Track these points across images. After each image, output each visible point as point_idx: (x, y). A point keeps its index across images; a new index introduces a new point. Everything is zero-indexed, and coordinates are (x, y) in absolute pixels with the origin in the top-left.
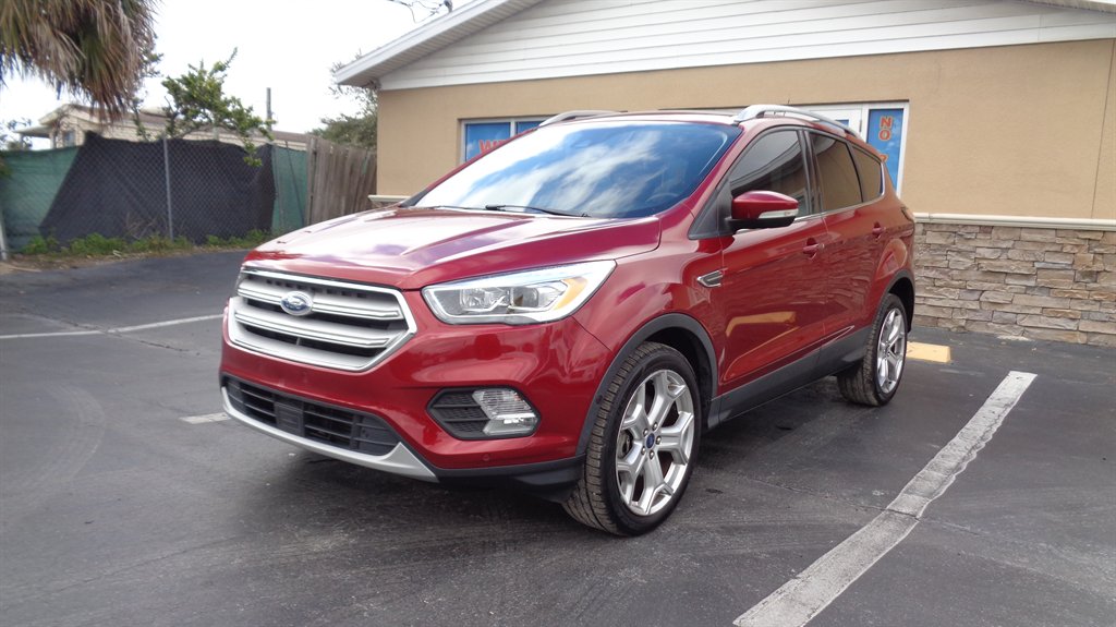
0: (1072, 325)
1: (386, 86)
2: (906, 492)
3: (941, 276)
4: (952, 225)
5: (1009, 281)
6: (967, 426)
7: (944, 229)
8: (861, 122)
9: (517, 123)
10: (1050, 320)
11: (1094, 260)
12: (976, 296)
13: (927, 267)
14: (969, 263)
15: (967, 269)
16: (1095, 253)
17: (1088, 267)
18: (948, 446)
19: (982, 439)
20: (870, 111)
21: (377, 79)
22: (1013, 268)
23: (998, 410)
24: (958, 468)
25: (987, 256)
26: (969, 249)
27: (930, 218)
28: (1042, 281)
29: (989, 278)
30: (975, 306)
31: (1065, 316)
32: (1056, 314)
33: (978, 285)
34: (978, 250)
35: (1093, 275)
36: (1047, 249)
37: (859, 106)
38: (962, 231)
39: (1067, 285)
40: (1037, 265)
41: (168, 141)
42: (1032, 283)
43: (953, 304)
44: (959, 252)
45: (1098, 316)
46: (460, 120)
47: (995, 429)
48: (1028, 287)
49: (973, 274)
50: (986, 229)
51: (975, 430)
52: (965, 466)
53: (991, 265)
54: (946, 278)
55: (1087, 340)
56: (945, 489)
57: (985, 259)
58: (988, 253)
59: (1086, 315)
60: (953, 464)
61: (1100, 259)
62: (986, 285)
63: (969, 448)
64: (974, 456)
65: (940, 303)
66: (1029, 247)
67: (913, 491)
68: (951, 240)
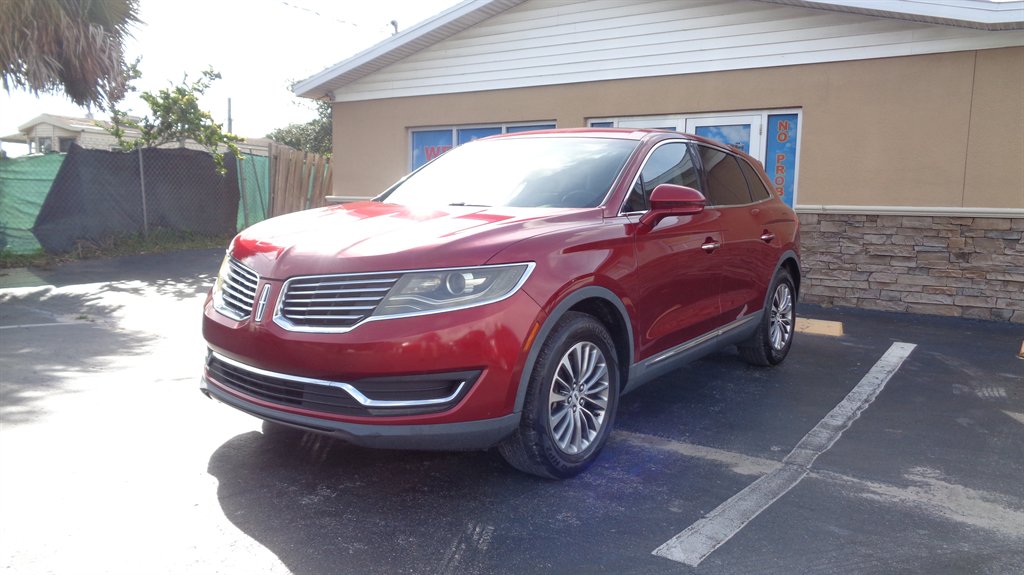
0: (949, 301)
1: (340, 98)
2: (800, 447)
3: (835, 260)
4: (843, 215)
5: (894, 263)
6: (853, 390)
7: (837, 219)
8: (761, 125)
9: (458, 130)
10: (930, 297)
11: (966, 243)
12: (864, 277)
13: (822, 253)
14: (858, 248)
15: (856, 254)
16: (966, 237)
17: (960, 249)
18: (837, 408)
19: (866, 401)
20: (769, 116)
21: (331, 92)
22: (897, 251)
23: (881, 376)
24: (844, 426)
25: (874, 241)
26: (858, 235)
27: (824, 209)
28: (922, 262)
29: (877, 261)
30: (865, 285)
31: (943, 293)
32: (936, 291)
33: (866, 268)
34: (866, 237)
35: (963, 256)
36: (925, 234)
37: (759, 112)
38: (852, 221)
39: (943, 266)
40: (916, 248)
41: (143, 150)
42: (913, 264)
43: (845, 284)
44: (850, 239)
45: (971, 292)
46: (407, 128)
47: (878, 392)
48: (910, 268)
49: (862, 258)
50: (873, 218)
51: (860, 393)
52: (850, 423)
53: (878, 250)
54: (839, 262)
55: (962, 313)
56: (832, 443)
57: (872, 244)
58: (874, 239)
59: (961, 291)
60: (840, 423)
61: (970, 241)
62: (874, 268)
63: (855, 408)
64: (859, 416)
65: (834, 284)
66: (910, 233)
67: (805, 446)
68: (843, 229)
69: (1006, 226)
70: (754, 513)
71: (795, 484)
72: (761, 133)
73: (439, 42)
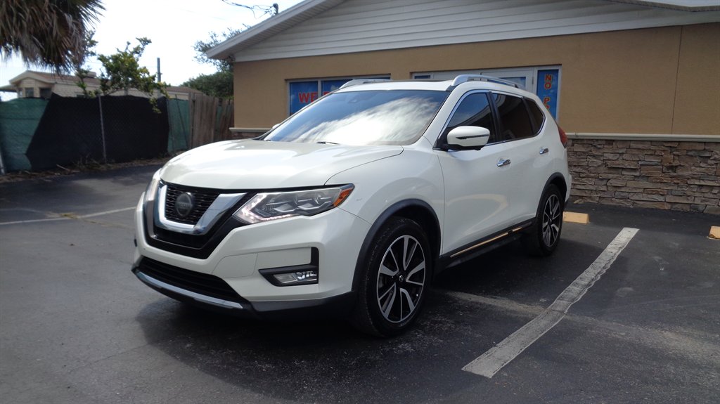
0: (661, 199)
1: (238, 59)
2: (559, 299)
3: (584, 171)
4: (589, 140)
5: (624, 173)
6: (596, 261)
7: (585, 142)
8: (533, 78)
9: (322, 82)
10: (649, 196)
11: (674, 159)
12: (604, 182)
13: (575, 166)
14: (600, 162)
15: (599, 166)
16: (674, 155)
17: (670, 163)
18: (585, 273)
19: (604, 268)
20: (539, 71)
21: (233, 55)
22: (627, 165)
23: (614, 251)
24: (589, 285)
25: (610, 158)
26: (600, 154)
27: (577, 136)
28: (644, 173)
29: (612, 171)
30: (604, 188)
31: (658, 193)
32: (653, 192)
33: (604, 176)
34: (605, 155)
35: (673, 168)
36: (646, 153)
37: (532, 68)
38: (596, 144)
39: (658, 175)
40: (640, 163)
41: (102, 97)
42: (637, 174)
43: (591, 187)
44: (594, 156)
45: (677, 193)
46: (286, 80)
47: (612, 262)
48: (635, 176)
49: (603, 169)
50: (610, 142)
51: (600, 263)
52: (593, 283)
53: (613, 164)
54: (586, 172)
55: (671, 207)
56: (581, 297)
57: (609, 160)
58: (611, 156)
59: (670, 192)
60: (587, 283)
61: (677, 158)
62: (611, 176)
63: (596, 273)
64: (599, 278)
65: (583, 187)
66: (635, 152)
67: (562, 299)
68: (589, 149)
69: (701, 147)
70: (529, 343)
71: (556, 324)
72: (533, 83)
73: (307, 19)
